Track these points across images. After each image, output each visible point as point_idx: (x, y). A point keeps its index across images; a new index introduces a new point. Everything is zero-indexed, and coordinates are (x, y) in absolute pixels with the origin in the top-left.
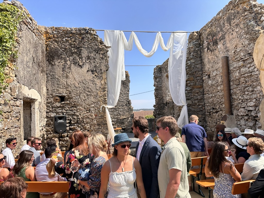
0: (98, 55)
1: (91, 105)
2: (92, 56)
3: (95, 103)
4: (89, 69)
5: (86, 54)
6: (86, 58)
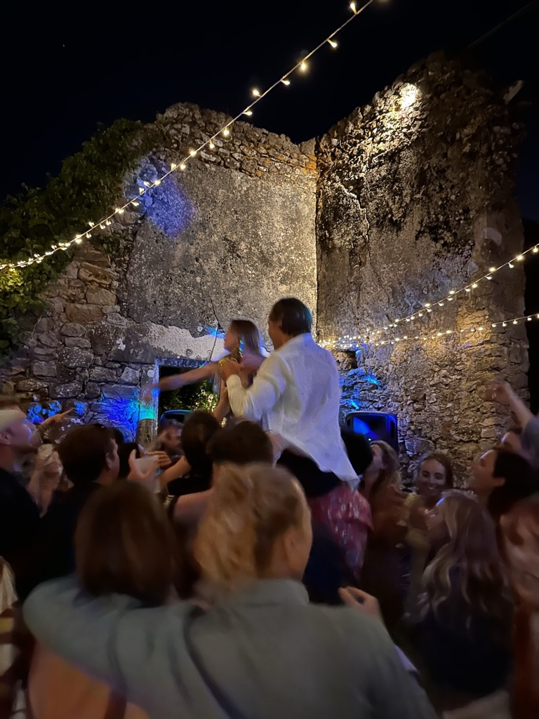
0: (455, 153)
1: (429, 377)
2: (434, 168)
3: (442, 367)
4: (422, 226)
5: (413, 167)
6: (413, 187)
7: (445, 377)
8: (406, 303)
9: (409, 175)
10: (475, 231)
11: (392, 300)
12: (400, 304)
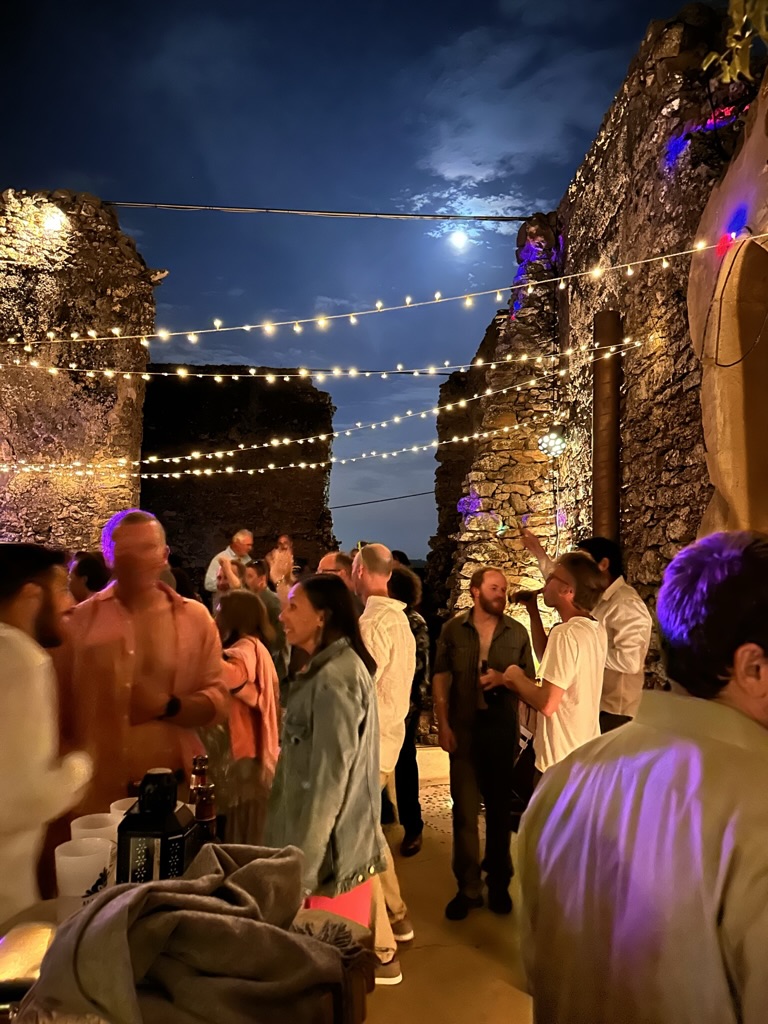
0: (104, 307)
1: (56, 511)
2: (80, 309)
3: (72, 502)
4: (60, 361)
5: (55, 297)
6: (52, 316)
7: (76, 512)
8: (33, 433)
9: (48, 302)
10: (119, 386)
11: (15, 425)
12: (26, 432)
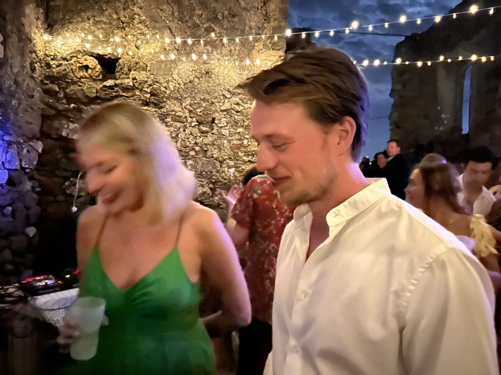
1: (219, 102)
7: (238, 104)
11: (177, 14)
12: (187, 21)
